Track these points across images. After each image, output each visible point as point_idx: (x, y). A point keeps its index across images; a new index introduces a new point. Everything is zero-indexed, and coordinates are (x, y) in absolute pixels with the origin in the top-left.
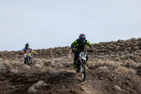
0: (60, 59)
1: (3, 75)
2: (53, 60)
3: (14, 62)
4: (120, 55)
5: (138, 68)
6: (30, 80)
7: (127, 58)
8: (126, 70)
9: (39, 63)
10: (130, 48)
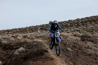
0: (33, 33)
2: (29, 35)
4: (71, 29)
5: (82, 36)
6: (15, 47)
7: (75, 31)
8: (75, 38)
9: (20, 37)
10: (76, 25)
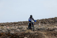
1: (7, 35)
3: (12, 28)
